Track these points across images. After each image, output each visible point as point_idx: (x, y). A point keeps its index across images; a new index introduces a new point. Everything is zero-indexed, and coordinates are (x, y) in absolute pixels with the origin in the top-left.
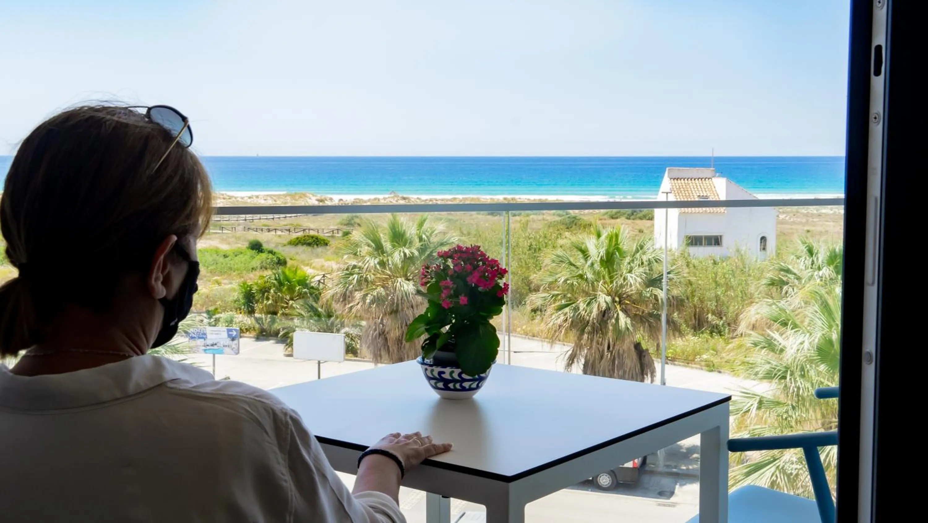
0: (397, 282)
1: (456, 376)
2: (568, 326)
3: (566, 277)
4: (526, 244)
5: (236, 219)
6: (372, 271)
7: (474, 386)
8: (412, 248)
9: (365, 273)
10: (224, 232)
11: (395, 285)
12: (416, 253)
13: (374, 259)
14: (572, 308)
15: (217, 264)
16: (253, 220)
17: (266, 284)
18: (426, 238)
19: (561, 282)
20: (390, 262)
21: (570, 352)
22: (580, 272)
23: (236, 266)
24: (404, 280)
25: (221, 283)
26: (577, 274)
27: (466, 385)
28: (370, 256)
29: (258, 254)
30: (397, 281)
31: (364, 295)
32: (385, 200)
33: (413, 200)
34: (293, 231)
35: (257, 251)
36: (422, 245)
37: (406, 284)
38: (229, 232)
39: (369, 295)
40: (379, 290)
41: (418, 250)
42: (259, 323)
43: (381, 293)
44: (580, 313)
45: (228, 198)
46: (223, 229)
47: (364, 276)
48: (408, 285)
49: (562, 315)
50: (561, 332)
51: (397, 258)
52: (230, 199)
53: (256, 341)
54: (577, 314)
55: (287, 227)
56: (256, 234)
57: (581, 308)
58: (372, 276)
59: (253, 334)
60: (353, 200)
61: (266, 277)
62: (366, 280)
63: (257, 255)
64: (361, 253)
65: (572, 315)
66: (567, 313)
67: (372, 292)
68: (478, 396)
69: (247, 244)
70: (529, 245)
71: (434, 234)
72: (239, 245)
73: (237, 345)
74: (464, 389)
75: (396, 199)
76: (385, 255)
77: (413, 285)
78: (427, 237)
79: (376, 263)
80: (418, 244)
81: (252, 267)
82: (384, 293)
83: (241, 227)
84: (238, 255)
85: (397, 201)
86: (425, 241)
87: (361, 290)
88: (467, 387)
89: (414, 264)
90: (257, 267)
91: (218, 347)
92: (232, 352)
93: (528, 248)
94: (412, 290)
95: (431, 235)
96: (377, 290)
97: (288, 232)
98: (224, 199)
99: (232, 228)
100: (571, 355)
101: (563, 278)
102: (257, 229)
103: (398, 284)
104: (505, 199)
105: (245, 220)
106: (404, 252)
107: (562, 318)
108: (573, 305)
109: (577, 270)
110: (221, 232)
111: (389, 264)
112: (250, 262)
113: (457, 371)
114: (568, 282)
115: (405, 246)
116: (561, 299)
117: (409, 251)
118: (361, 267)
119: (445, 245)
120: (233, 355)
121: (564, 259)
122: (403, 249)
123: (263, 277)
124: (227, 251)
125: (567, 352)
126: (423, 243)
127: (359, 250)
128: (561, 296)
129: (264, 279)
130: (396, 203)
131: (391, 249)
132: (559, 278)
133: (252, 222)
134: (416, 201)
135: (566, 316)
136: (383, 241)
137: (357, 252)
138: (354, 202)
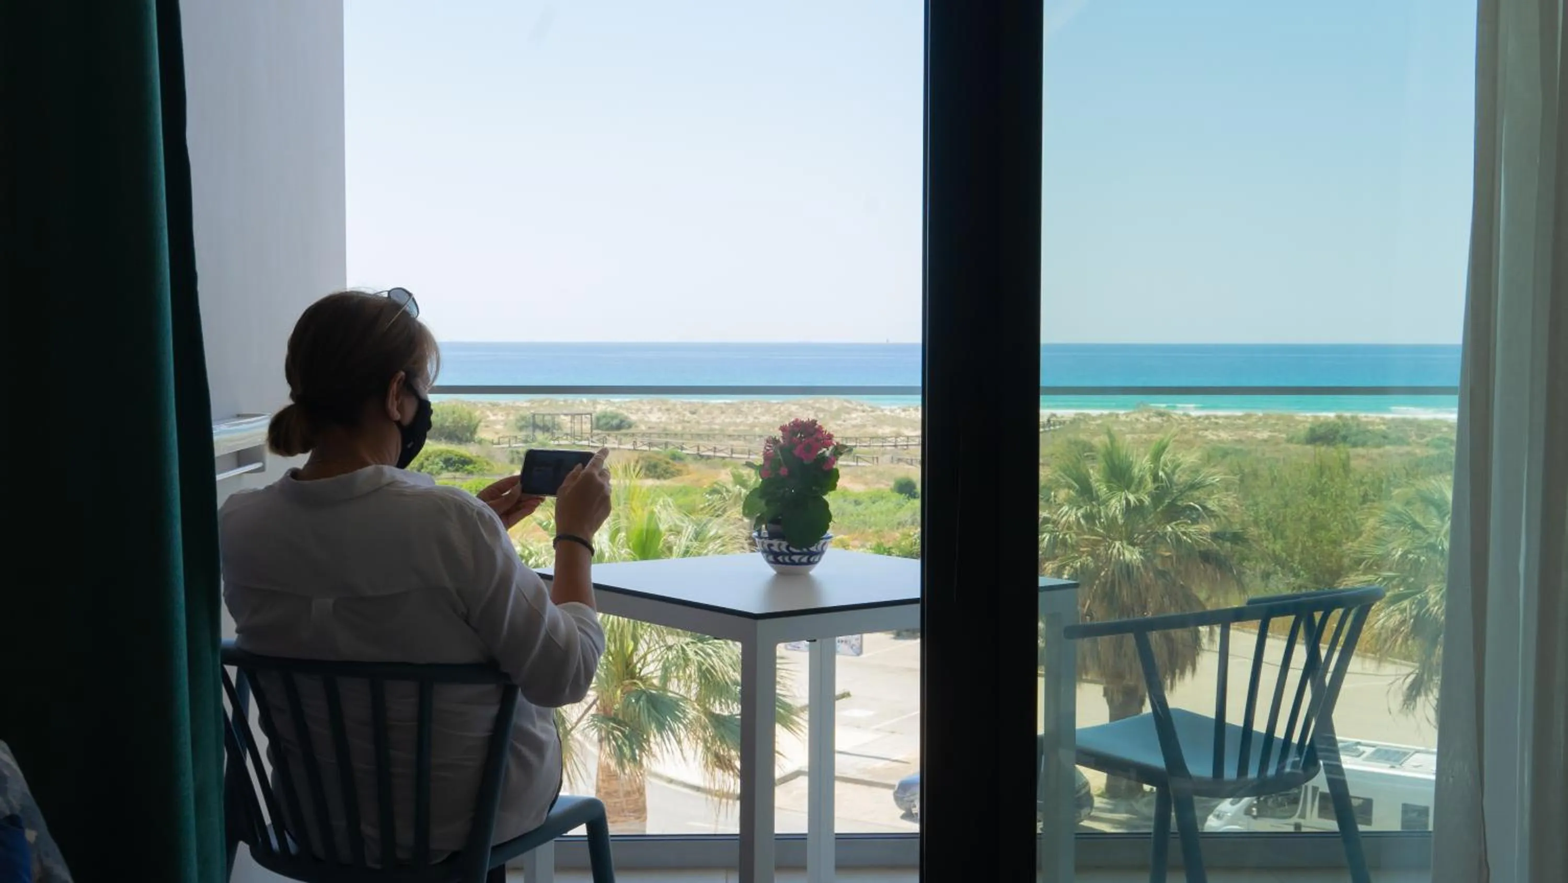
0: (1114, 547)
2: (1407, 632)
3: (1406, 548)
4: (1356, 493)
5: (881, 444)
6: (1075, 528)
7: (805, 559)
8: (1140, 492)
9: (1062, 530)
10: (860, 464)
11: (1110, 552)
12: (1147, 501)
13: (1077, 510)
14: (1416, 601)
15: (843, 514)
16: (907, 445)
17: (914, 547)
18: (1164, 477)
19: (1397, 556)
20: (1102, 514)
21: (1412, 677)
22: (1432, 540)
23: (873, 519)
24: (1125, 544)
25: (848, 545)
26: (1425, 544)
27: (796, 558)
28: (1070, 504)
29: (909, 500)
30: (1113, 545)
31: (1059, 567)
32: (1127, 417)
33: (1176, 417)
35: (907, 495)
36: (1157, 488)
37: (1129, 550)
38: (869, 464)
39: (1067, 568)
40: (1084, 558)
41: (1150, 494)
43: (1087, 565)
44: (1428, 610)
45: (869, 409)
46: (859, 459)
47: (1061, 537)
48: (1132, 553)
49: (1397, 612)
50: (1396, 640)
51: (1116, 506)
52: (872, 411)
53: (895, 638)
54: (1424, 610)
56: (909, 469)
57: (1431, 601)
58: (1073, 536)
60: (1073, 416)
61: (913, 536)
62: (1064, 542)
63: (907, 503)
64: (1057, 499)
65: (1414, 613)
66: (1405, 609)
67: (1073, 562)
69: (892, 484)
70: (1362, 493)
71: (1179, 469)
72: (882, 486)
73: (859, 641)
74: (793, 563)
75: (1146, 415)
76: (1094, 503)
77: (1141, 553)
78: (1166, 473)
79: (1079, 514)
80: (1150, 486)
81: (898, 520)
82: (1092, 565)
83: (888, 457)
84: (877, 501)
85: (1148, 419)
86: (1162, 481)
87: (1055, 558)
88: (797, 561)
89: (1144, 519)
90: (906, 521)
92: (851, 652)
93: (1361, 499)
94: (1138, 561)
95: (1173, 472)
96: (1081, 560)
98: (863, 411)
99: (873, 458)
100: (1415, 680)
101: (1400, 549)
102: (912, 460)
103: (1115, 551)
104: (1339, 417)
105: (895, 446)
106: (1127, 499)
107: (1398, 617)
108: (1418, 596)
109: (1426, 536)
110: (854, 464)
111: (1100, 518)
112: (895, 513)
114: (1410, 556)
115: (1128, 488)
116: (1398, 586)
117: (1135, 497)
118: (1056, 521)
119: (1198, 488)
120: (852, 655)
121: (1405, 517)
122: (1125, 493)
123: (910, 536)
124: (859, 494)
125: (1408, 675)
126: (1160, 484)
127: (1053, 494)
128: (1397, 579)
129: (910, 539)
130: (1147, 421)
131: (1106, 493)
132: (1393, 549)
133: (905, 449)
134: (1182, 420)
135: (1405, 615)
136: (1092, 480)
137: (1050, 497)
138: (1074, 419)
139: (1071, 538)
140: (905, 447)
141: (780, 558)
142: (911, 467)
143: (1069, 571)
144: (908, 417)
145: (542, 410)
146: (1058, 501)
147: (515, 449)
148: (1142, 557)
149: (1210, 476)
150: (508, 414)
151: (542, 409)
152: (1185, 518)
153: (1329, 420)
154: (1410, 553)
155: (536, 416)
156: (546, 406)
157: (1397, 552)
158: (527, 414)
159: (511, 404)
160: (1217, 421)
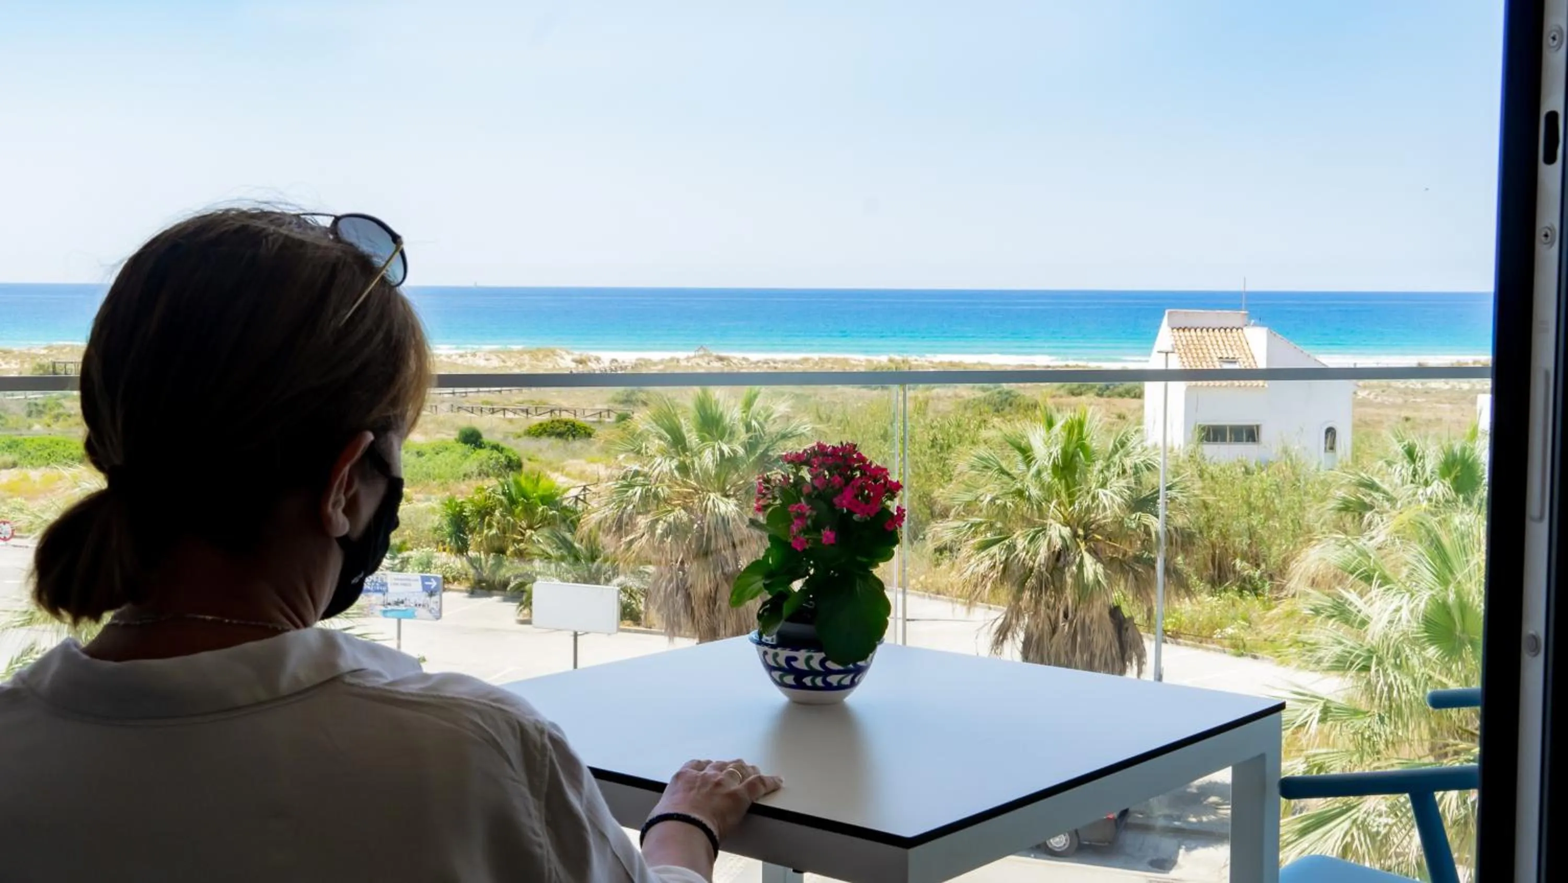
0: (709, 499)
1: (815, 664)
2: (996, 577)
3: (994, 494)
4: (926, 437)
6: (667, 481)
7: (847, 681)
8: (734, 442)
9: (654, 484)
11: (704, 504)
12: (741, 451)
13: (670, 461)
14: (1005, 547)
16: (466, 393)
17: (488, 501)
18: (757, 426)
19: (985, 502)
20: (696, 465)
21: (1000, 621)
22: (1019, 485)
23: (437, 471)
24: (719, 496)
25: (411, 499)
26: (1013, 489)
27: (833, 679)
28: (663, 455)
29: (475, 450)
30: (707, 498)
31: (652, 521)
32: (688, 362)
33: (735, 361)
34: (534, 413)
35: (473, 445)
36: (751, 438)
37: (724, 502)
39: (661, 522)
40: (678, 512)
41: (744, 445)
42: (475, 568)
43: (681, 519)
44: (1017, 555)
47: (653, 490)
48: (727, 504)
49: (987, 558)
50: (985, 586)
51: (708, 459)
53: (470, 597)
54: (1012, 556)
55: (524, 407)
56: (471, 417)
57: (1020, 547)
58: (667, 489)
59: (465, 585)
60: (632, 360)
61: (487, 489)
62: (656, 496)
63: (472, 453)
64: (648, 451)
65: (1003, 558)
66: (995, 555)
67: (666, 516)
68: (854, 698)
69: (455, 434)
70: (931, 439)
71: (770, 418)
72: (443, 436)
73: (438, 604)
74: (828, 687)
75: (706, 359)
76: (688, 453)
77: (736, 505)
78: (759, 423)
79: (673, 467)
80: (743, 436)
81: (464, 472)
82: (685, 519)
83: (447, 405)
84: (441, 452)
85: (709, 363)
86: (755, 431)
87: (647, 512)
88: (835, 684)
89: (737, 469)
90: (472, 473)
91: (406, 606)
92: (429, 616)
93: (930, 444)
94: (733, 513)
95: (766, 420)
96: (675, 513)
97: (525, 415)
100: (1002, 625)
101: (989, 495)
102: (472, 408)
103: (710, 503)
104: (891, 361)
106: (720, 449)
107: (987, 563)
108: (1007, 542)
109: (1013, 482)
111: (694, 469)
112: (460, 465)
113: (818, 656)
114: (998, 502)
115: (722, 439)
116: (985, 531)
117: (730, 448)
118: (647, 474)
119: (790, 438)
120: (431, 620)
121: (992, 462)
122: (719, 444)
123: (483, 489)
124: (422, 445)
125: (996, 620)
126: (753, 434)
127: (644, 445)
128: (985, 525)
129: (483, 493)
130: (707, 366)
131: (699, 444)
132: (981, 495)
133: (464, 397)
134: (740, 363)
135: (994, 560)
136: (684, 430)
137: (641, 448)
138: (636, 365)
139: (664, 491)
140: (464, 395)
141: (807, 681)
142: (473, 415)
143: (663, 526)
144: (465, 363)
145: (63, 358)
146: (650, 453)
147: (32, 401)
148: (737, 509)
149: (802, 425)
150: (23, 362)
151: (61, 356)
152: (778, 468)
153: (882, 364)
154: (998, 499)
155: (57, 365)
156: (67, 353)
157: (986, 497)
158: (47, 361)
159: (26, 352)
160: (776, 365)
